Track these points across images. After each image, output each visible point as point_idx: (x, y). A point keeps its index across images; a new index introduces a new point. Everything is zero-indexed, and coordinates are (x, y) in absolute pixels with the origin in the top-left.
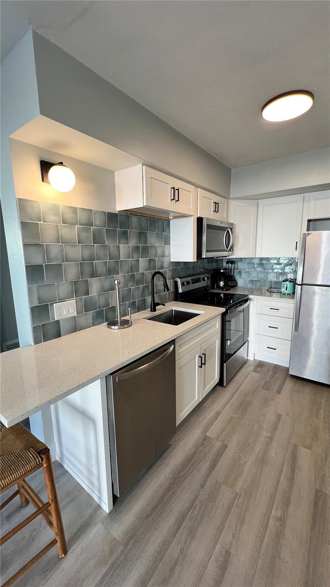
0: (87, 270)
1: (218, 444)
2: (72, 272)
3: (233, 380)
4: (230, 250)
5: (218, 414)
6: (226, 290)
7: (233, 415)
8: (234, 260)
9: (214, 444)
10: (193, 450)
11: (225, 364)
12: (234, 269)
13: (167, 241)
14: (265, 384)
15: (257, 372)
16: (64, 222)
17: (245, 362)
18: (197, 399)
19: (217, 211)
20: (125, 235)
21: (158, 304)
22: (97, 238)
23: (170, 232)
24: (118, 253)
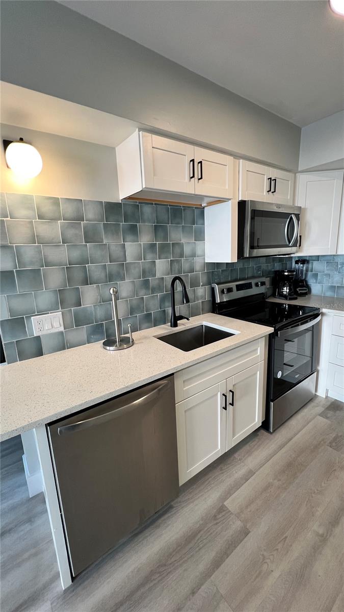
0: (78, 275)
1: (236, 525)
2: (55, 278)
3: (287, 424)
4: (295, 245)
5: (251, 473)
6: (291, 299)
7: (271, 481)
8: (308, 259)
9: (231, 523)
10: (198, 525)
11: (272, 404)
12: (307, 270)
13: (200, 236)
14: (335, 439)
15: (327, 418)
16: (40, 217)
17: (310, 399)
18: (220, 449)
19: (272, 190)
20: (133, 230)
21: (181, 318)
22: (90, 236)
23: (204, 224)
24: (122, 253)
